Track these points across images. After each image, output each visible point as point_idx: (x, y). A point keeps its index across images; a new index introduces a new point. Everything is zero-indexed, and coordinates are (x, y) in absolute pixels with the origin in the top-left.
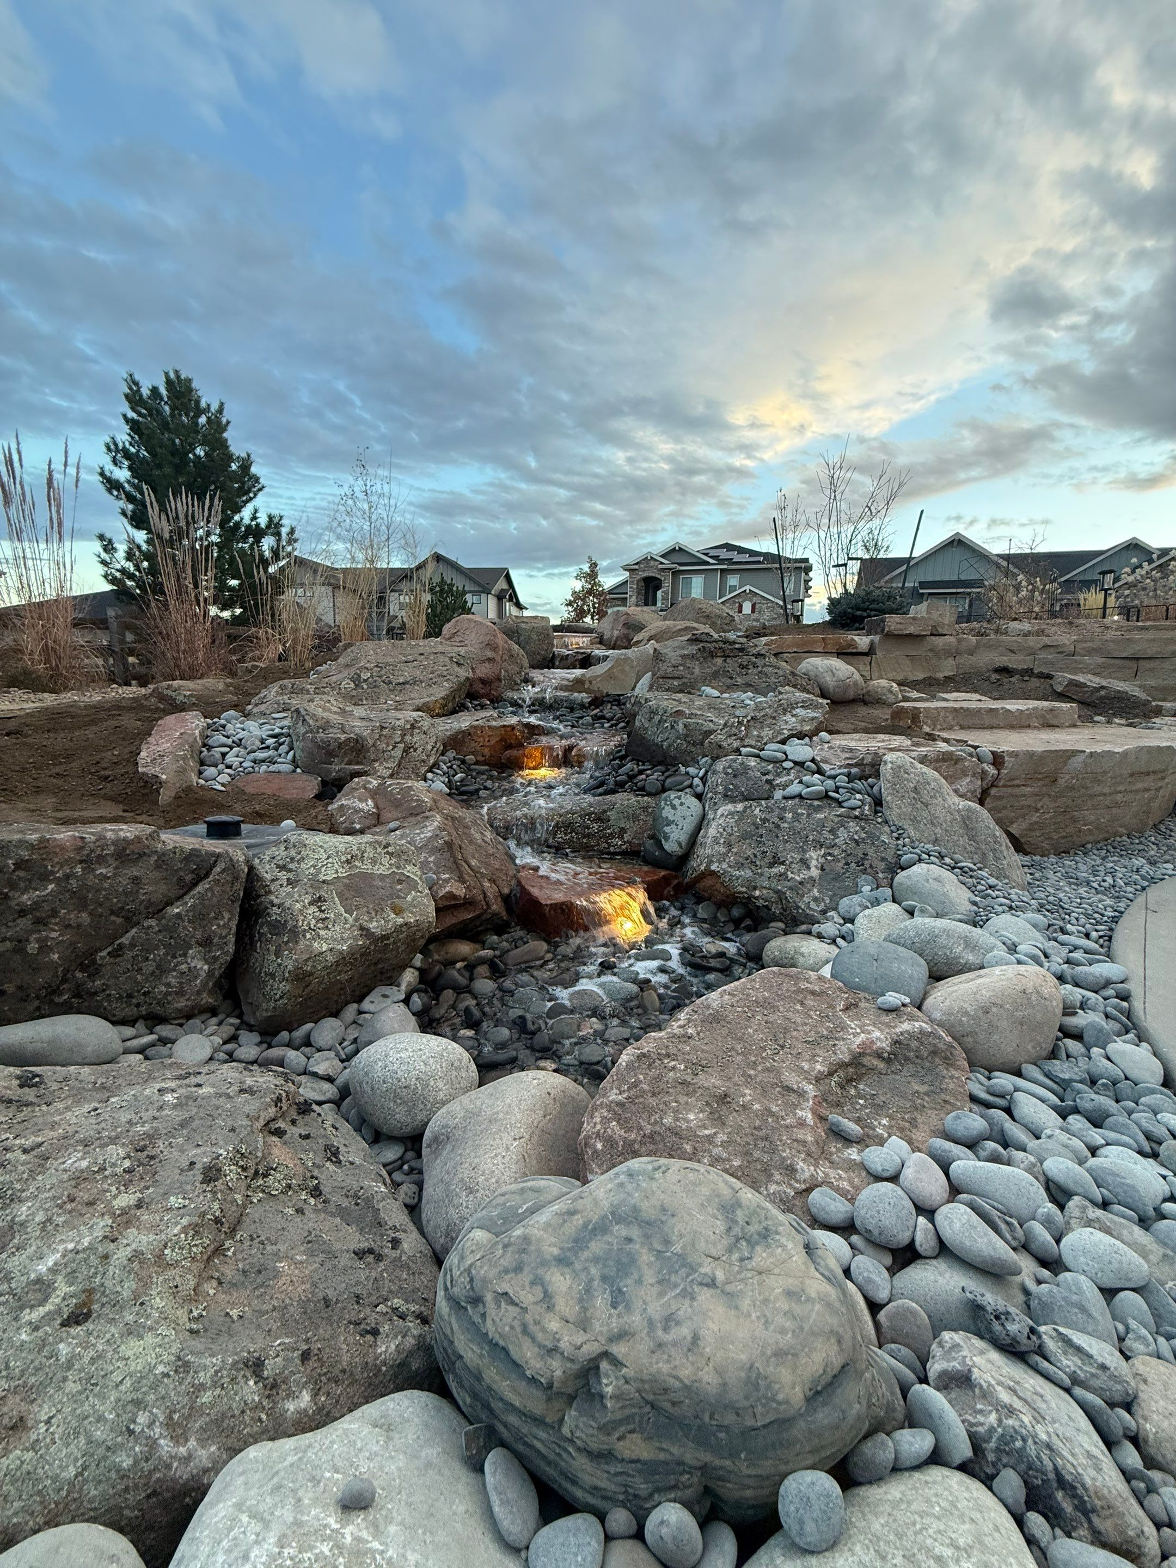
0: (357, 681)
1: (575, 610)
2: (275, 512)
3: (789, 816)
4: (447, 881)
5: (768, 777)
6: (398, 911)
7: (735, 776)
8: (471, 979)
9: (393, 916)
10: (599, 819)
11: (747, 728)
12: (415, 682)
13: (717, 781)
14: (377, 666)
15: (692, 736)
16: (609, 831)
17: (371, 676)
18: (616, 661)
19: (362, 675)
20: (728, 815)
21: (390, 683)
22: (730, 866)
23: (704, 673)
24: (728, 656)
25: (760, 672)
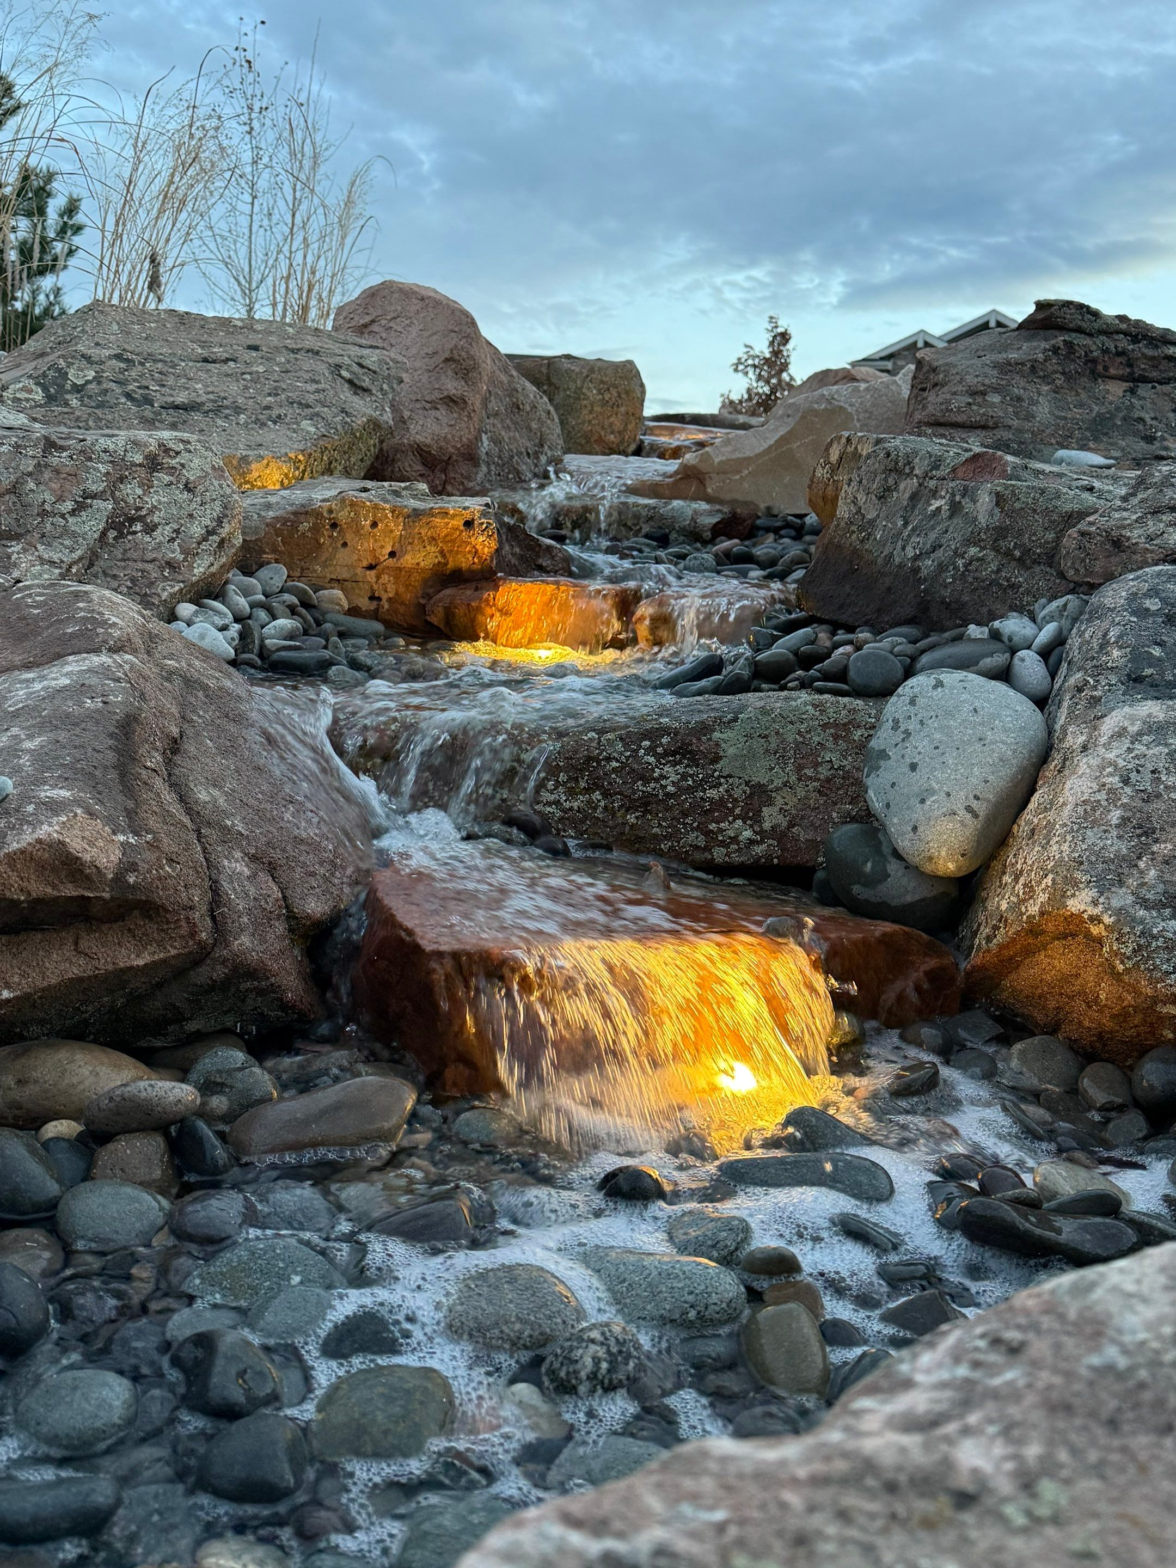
0: (55, 385)
7: (1172, 621)
10: (682, 752)
12: (219, 408)
13: (1105, 635)
14: (118, 357)
15: (1020, 533)
16: (712, 793)
17: (98, 379)
18: (803, 417)
19: (71, 373)
20: (1140, 734)
21: (148, 401)
22: (1144, 903)
23: (1065, 418)
24: (1145, 380)
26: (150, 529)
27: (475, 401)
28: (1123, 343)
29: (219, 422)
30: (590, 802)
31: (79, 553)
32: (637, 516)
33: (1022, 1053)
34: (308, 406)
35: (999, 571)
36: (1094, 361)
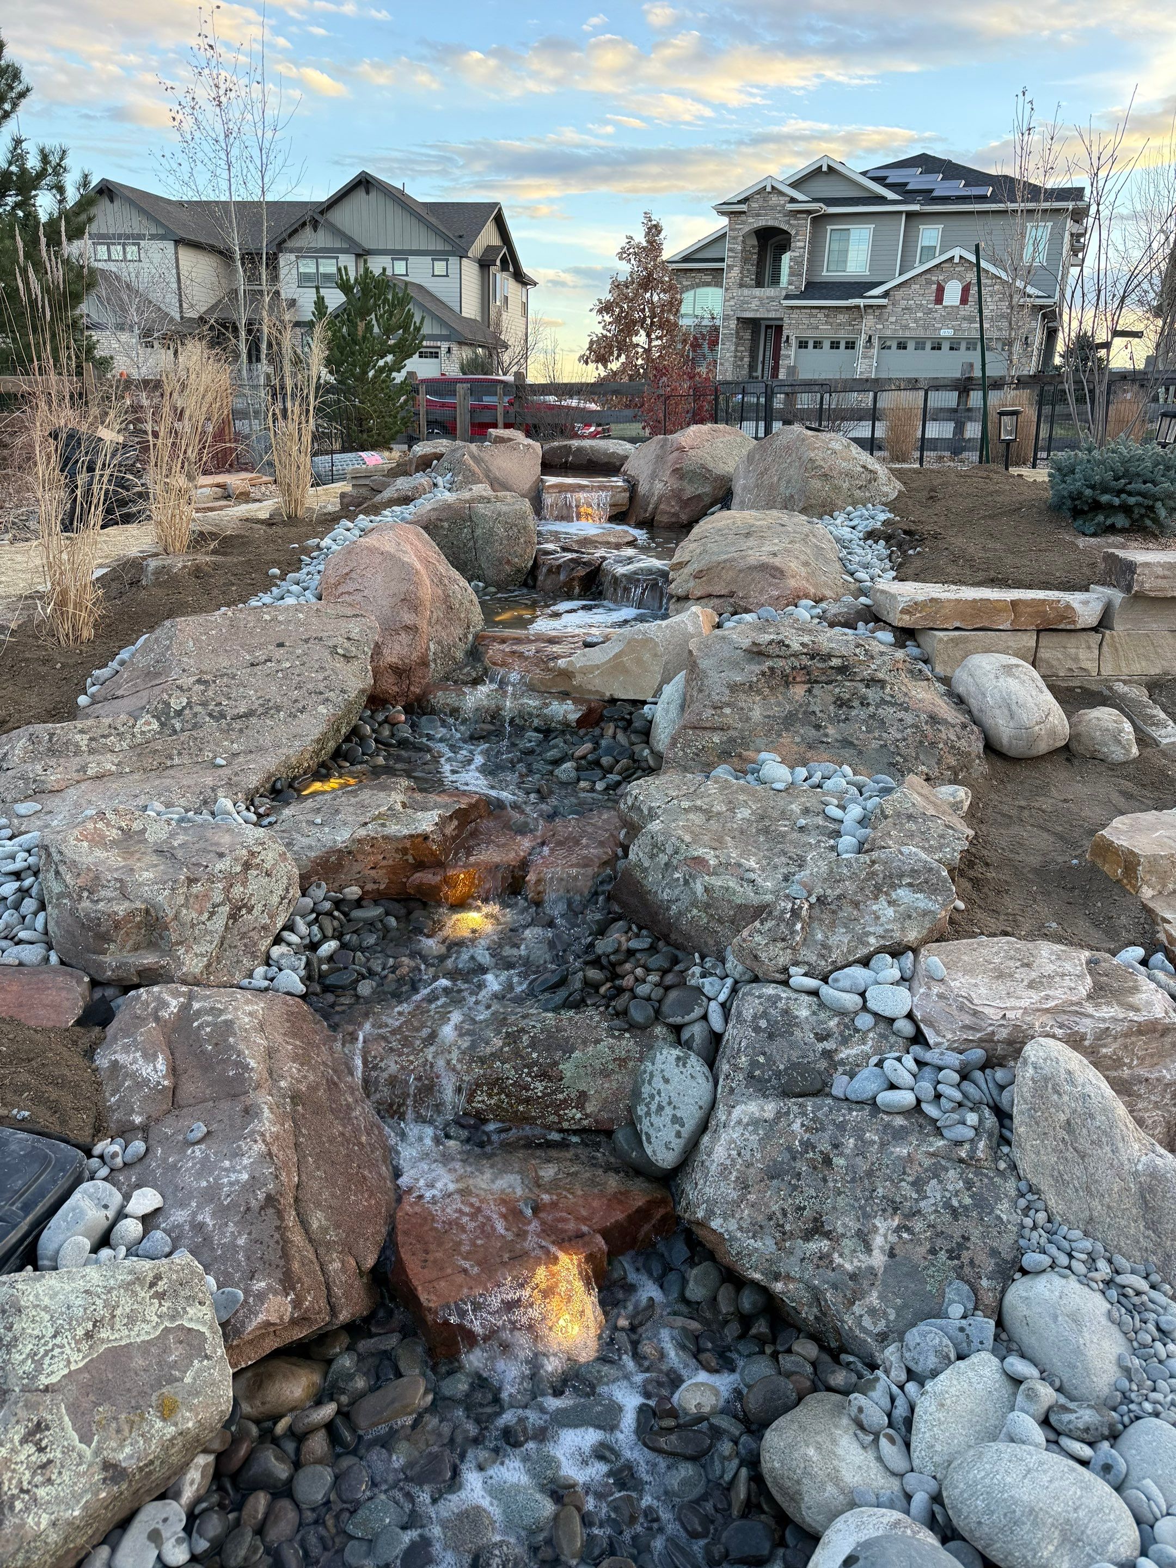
0: (164, 715)
2: (51, 143)
3: (850, 1143)
4: (261, 1296)
5: (829, 1045)
6: (167, 1411)
7: (771, 1036)
8: (297, 1465)
9: (159, 1424)
10: (544, 1075)
11: (807, 926)
12: (266, 710)
14: (199, 681)
15: (717, 908)
16: (560, 1096)
17: (189, 704)
18: (629, 643)
19: (172, 701)
20: (748, 1124)
21: (223, 716)
22: (740, 1229)
23: (769, 717)
24: (817, 682)
25: (872, 716)
26: (250, 911)
27: (424, 626)
28: (805, 661)
29: (269, 722)
30: (500, 1100)
31: (215, 943)
33: (695, 1276)
34: (321, 693)
36: (787, 675)
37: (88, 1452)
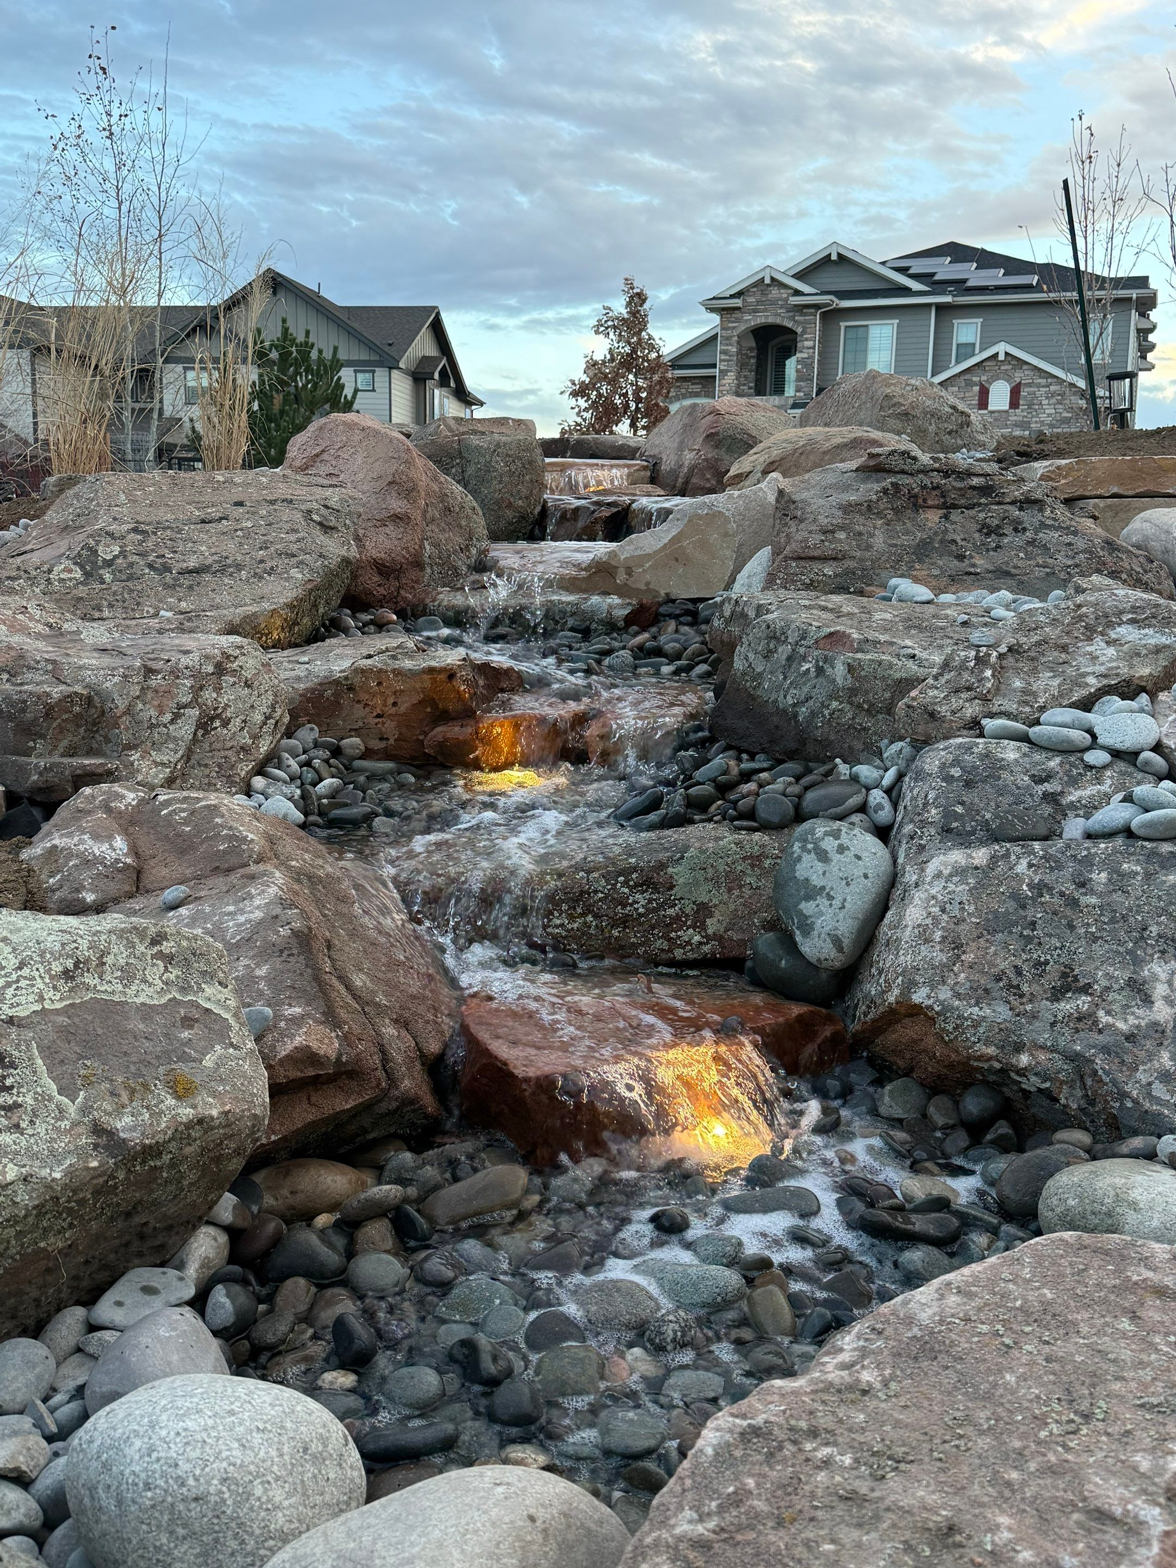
0: (89, 563)
1: (594, 406)
3: (1100, 877)
4: (296, 1021)
5: (1047, 787)
6: (182, 1091)
7: (969, 784)
8: (350, 1254)
9: (170, 1101)
10: (647, 884)
11: (999, 672)
12: (224, 568)
13: (926, 796)
14: (135, 530)
15: (867, 692)
16: (671, 912)
17: (123, 553)
18: (690, 521)
19: (100, 549)
20: (951, 875)
21: (167, 569)
22: (958, 996)
23: (896, 545)
24: (955, 506)
25: (1032, 543)
26: (225, 723)
27: (417, 515)
28: (937, 479)
29: (226, 581)
30: (585, 923)
31: (181, 753)
32: (564, 612)
33: (891, 1091)
34: (294, 556)
35: (854, 718)
36: (916, 496)
37: (72, 1110)
